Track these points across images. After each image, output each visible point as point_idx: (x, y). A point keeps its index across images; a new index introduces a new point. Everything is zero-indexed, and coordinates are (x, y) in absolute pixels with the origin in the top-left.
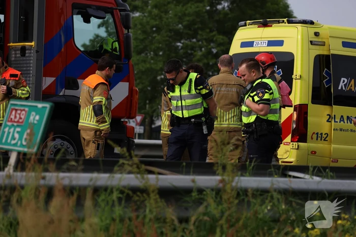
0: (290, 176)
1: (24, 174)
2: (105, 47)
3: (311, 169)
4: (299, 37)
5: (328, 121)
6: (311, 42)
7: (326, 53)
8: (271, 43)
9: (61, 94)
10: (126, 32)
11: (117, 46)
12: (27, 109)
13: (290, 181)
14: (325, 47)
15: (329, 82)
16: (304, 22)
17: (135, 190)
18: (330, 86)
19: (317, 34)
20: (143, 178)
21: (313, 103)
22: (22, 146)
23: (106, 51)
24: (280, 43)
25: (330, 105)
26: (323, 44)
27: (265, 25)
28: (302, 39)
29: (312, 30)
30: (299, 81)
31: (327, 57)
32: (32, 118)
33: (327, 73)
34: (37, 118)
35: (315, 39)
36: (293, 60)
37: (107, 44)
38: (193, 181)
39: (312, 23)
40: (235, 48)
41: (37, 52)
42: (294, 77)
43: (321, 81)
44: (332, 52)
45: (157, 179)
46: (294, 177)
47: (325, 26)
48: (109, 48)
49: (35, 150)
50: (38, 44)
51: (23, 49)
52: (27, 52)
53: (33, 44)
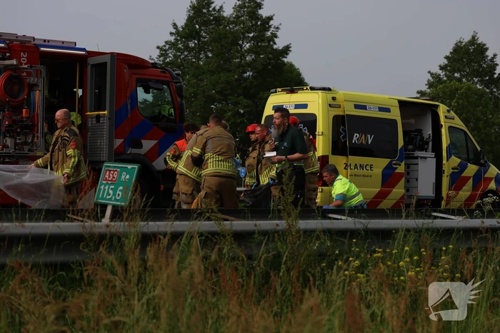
0: (330, 218)
1: (122, 223)
2: (163, 113)
3: (347, 211)
4: (320, 101)
5: (345, 169)
6: (330, 105)
7: (342, 114)
8: (297, 106)
9: (128, 152)
10: (179, 99)
11: (173, 111)
12: (118, 170)
13: (333, 223)
14: (341, 109)
15: (344, 137)
16: (324, 89)
17: (214, 234)
18: (346, 141)
19: (334, 99)
20: (220, 224)
21: (333, 154)
22: (117, 200)
23: (164, 116)
24: (305, 106)
25: (347, 155)
26: (339, 106)
27: (292, 91)
28: (323, 104)
29: (330, 96)
30: (321, 137)
31: (343, 117)
32: (123, 177)
33: (343, 129)
34: (128, 177)
35: (332, 103)
36: (316, 120)
37: (165, 110)
38: (256, 225)
39: (330, 90)
40: (268, 111)
41: (109, 119)
42: (317, 133)
43: (339, 137)
44: (347, 113)
45: (231, 224)
46: (334, 219)
47: (341, 92)
48: (166, 113)
49: (127, 203)
50: (110, 113)
51: (98, 117)
52: (101, 119)
53: (106, 112)
